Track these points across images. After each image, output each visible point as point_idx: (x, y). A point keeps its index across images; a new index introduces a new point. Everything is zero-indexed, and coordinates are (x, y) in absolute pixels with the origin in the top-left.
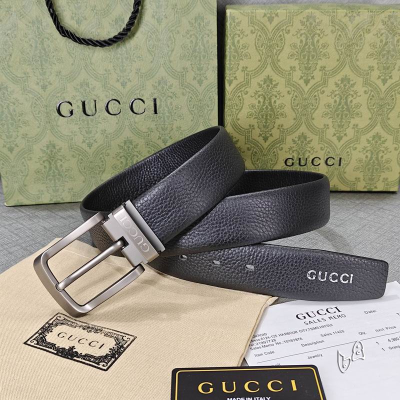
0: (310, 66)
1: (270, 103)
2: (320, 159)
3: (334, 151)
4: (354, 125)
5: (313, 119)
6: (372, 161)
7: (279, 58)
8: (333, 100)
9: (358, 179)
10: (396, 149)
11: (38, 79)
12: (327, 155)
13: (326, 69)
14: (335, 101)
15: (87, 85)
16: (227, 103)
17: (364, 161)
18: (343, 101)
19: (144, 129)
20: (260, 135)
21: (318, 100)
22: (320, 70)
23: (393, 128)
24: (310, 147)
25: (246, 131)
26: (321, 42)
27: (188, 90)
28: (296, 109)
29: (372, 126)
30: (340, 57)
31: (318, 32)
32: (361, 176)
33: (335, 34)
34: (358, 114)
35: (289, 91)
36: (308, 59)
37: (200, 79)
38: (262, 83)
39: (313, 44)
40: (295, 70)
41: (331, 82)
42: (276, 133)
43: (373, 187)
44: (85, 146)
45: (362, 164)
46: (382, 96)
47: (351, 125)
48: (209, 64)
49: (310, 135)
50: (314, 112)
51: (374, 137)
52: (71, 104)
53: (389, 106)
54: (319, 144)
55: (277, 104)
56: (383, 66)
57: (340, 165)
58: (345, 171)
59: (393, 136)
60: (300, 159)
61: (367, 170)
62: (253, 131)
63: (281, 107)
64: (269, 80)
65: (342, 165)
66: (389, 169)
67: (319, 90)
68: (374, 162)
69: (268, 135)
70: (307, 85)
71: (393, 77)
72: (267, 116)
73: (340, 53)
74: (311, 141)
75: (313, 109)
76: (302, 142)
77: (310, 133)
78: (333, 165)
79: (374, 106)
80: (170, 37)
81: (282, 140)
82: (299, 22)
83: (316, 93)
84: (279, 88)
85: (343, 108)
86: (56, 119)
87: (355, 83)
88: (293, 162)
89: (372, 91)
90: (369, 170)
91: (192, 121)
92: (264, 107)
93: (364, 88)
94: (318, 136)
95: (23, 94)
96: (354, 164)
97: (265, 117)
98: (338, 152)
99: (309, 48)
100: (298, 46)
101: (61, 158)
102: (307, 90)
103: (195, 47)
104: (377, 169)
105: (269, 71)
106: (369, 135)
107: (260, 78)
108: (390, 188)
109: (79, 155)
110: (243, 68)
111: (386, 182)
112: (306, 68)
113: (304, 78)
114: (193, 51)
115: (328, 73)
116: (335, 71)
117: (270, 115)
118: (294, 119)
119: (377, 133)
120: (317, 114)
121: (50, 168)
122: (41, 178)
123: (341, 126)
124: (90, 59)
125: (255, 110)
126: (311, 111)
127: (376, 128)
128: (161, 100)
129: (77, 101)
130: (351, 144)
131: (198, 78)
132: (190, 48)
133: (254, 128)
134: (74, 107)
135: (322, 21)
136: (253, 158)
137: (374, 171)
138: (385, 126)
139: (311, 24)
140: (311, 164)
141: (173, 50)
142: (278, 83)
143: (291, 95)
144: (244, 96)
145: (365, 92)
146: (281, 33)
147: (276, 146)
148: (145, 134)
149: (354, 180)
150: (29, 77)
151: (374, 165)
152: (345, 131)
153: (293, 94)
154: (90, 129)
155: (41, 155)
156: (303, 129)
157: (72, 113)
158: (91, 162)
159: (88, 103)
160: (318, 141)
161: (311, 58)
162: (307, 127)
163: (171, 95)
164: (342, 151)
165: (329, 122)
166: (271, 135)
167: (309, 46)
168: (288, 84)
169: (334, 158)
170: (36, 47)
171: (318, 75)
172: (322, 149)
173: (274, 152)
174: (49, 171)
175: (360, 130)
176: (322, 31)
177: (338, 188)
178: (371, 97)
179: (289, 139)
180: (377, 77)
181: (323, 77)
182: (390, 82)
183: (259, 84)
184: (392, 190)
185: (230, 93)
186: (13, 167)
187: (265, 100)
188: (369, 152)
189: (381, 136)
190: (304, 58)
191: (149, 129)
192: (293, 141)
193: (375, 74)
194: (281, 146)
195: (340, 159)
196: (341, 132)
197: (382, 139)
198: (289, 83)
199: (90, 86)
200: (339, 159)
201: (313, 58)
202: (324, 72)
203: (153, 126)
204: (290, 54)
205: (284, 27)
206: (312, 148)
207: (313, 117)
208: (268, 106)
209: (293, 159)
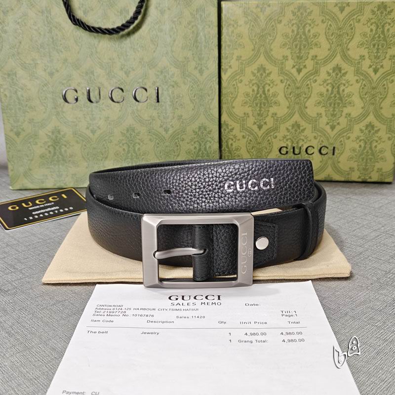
0: (302, 55)
1: (264, 91)
2: (313, 148)
3: (328, 140)
4: (347, 114)
5: (306, 108)
6: (366, 151)
7: (272, 47)
8: (325, 90)
9: (352, 169)
10: (389, 139)
11: (45, 66)
12: (321, 144)
13: (318, 58)
14: (328, 90)
15: (92, 73)
16: (224, 91)
17: (357, 151)
18: (335, 91)
19: (146, 117)
20: (255, 123)
21: (310, 88)
22: (312, 59)
23: (386, 118)
24: (304, 136)
25: (241, 119)
26: (312, 31)
27: (189, 79)
28: (289, 97)
29: (364, 115)
30: (331, 46)
31: (309, 22)
32: (355, 165)
33: (326, 23)
34: (350, 103)
35: (282, 80)
36: (300, 49)
37: (201, 69)
38: (256, 72)
39: (304, 33)
40: (287, 60)
41: (323, 71)
42: (270, 121)
43: (368, 178)
44: (88, 132)
45: (356, 153)
46: (374, 85)
47: (344, 114)
48: (210, 54)
49: (303, 124)
50: (306, 101)
51: (367, 126)
52: (76, 91)
53: (381, 95)
54: (312, 132)
55: (271, 92)
56: (374, 56)
57: (333, 154)
58: (339, 160)
59: (386, 126)
60: (294, 148)
61: (361, 160)
62: (248, 119)
63: (274, 95)
64: (262, 69)
65: (335, 154)
66: (383, 159)
67: (310, 79)
68: (367, 152)
69: (263, 123)
70: (299, 73)
71: (384, 66)
72: (261, 104)
73: (331, 42)
74: (304, 129)
75: (306, 98)
76: (296, 131)
77: (304, 122)
78: (327, 154)
79: (366, 95)
80: (173, 28)
81: (276, 129)
82: (291, 12)
83: (308, 82)
84: (272, 77)
85: (335, 97)
86: (62, 105)
87: (347, 72)
88: (288, 150)
89: (363, 80)
90: (363, 160)
91: (193, 109)
92: (258, 95)
93: (355, 77)
94: (311, 125)
95: (30, 80)
96: (347, 153)
97: (259, 105)
98: (331, 141)
99: (301, 38)
100: (290, 35)
101: (65, 143)
102: (300, 79)
103: (197, 37)
104: (371, 159)
105: (262, 60)
106: (362, 125)
107: (255, 67)
108: (385, 178)
109: (83, 141)
110: (238, 57)
111: (380, 173)
112: (298, 57)
113: (297, 67)
114: (194, 41)
115: (320, 62)
116: (327, 60)
117: (264, 103)
118: (288, 107)
119: (370, 123)
120: (310, 103)
121: (55, 153)
122: (46, 162)
123: (333, 115)
124: (96, 49)
125: (249, 98)
126: (304, 100)
127: (368, 117)
128: (163, 90)
129: (82, 88)
130: (344, 133)
131: (199, 68)
132: (191, 39)
133: (249, 117)
134: (79, 94)
135: (312, 11)
136: (249, 146)
137: (368, 161)
138: (378, 116)
139: (302, 14)
140: (305, 153)
141: (175, 41)
142: (271, 72)
143: (284, 84)
144: (239, 85)
145: (357, 81)
146: (273, 23)
147: (270, 135)
148: (147, 122)
149: (348, 170)
150: (38, 63)
151: (368, 155)
152: (338, 120)
153: (286, 83)
154: (94, 116)
155: (47, 140)
156: (296, 117)
157: (77, 100)
158: (94, 148)
159: (93, 90)
160: (311, 129)
161: (302, 47)
162: (300, 116)
163: (173, 83)
164: (336, 140)
165: (322, 110)
166: (265, 123)
167: (301, 35)
168: (281, 73)
169: (328, 146)
170: (45, 35)
171: (310, 64)
172: (315, 138)
173: (269, 140)
174: (53, 156)
175: (353, 119)
176: (313, 21)
177: (332, 178)
178: (363, 86)
179: (283, 127)
180: (368, 66)
181: (315, 66)
182: (381, 71)
183: (253, 73)
184: (387, 180)
185: (225, 81)
186: (19, 151)
187: (259, 88)
188: (362, 141)
189: (373, 125)
190: (296, 47)
191: (151, 117)
192: (287, 129)
193: (367, 63)
194: (275, 134)
195: (334, 148)
196: (333, 121)
197: (376, 129)
198: (282, 71)
199: (95, 74)
200: (332, 148)
201: (305, 47)
202: (315, 61)
203: (155, 114)
204: (282, 44)
205: (277, 18)
206: (306, 137)
207: (306, 105)
208: (262, 95)
209: (287, 148)
